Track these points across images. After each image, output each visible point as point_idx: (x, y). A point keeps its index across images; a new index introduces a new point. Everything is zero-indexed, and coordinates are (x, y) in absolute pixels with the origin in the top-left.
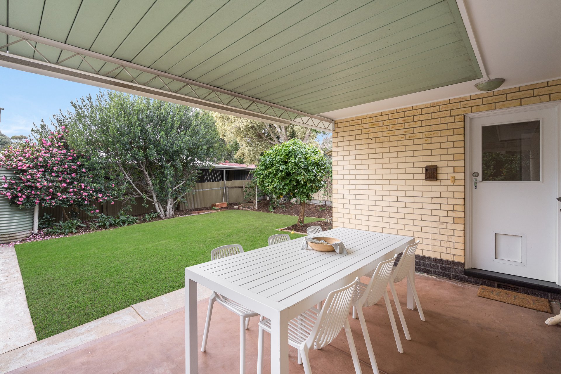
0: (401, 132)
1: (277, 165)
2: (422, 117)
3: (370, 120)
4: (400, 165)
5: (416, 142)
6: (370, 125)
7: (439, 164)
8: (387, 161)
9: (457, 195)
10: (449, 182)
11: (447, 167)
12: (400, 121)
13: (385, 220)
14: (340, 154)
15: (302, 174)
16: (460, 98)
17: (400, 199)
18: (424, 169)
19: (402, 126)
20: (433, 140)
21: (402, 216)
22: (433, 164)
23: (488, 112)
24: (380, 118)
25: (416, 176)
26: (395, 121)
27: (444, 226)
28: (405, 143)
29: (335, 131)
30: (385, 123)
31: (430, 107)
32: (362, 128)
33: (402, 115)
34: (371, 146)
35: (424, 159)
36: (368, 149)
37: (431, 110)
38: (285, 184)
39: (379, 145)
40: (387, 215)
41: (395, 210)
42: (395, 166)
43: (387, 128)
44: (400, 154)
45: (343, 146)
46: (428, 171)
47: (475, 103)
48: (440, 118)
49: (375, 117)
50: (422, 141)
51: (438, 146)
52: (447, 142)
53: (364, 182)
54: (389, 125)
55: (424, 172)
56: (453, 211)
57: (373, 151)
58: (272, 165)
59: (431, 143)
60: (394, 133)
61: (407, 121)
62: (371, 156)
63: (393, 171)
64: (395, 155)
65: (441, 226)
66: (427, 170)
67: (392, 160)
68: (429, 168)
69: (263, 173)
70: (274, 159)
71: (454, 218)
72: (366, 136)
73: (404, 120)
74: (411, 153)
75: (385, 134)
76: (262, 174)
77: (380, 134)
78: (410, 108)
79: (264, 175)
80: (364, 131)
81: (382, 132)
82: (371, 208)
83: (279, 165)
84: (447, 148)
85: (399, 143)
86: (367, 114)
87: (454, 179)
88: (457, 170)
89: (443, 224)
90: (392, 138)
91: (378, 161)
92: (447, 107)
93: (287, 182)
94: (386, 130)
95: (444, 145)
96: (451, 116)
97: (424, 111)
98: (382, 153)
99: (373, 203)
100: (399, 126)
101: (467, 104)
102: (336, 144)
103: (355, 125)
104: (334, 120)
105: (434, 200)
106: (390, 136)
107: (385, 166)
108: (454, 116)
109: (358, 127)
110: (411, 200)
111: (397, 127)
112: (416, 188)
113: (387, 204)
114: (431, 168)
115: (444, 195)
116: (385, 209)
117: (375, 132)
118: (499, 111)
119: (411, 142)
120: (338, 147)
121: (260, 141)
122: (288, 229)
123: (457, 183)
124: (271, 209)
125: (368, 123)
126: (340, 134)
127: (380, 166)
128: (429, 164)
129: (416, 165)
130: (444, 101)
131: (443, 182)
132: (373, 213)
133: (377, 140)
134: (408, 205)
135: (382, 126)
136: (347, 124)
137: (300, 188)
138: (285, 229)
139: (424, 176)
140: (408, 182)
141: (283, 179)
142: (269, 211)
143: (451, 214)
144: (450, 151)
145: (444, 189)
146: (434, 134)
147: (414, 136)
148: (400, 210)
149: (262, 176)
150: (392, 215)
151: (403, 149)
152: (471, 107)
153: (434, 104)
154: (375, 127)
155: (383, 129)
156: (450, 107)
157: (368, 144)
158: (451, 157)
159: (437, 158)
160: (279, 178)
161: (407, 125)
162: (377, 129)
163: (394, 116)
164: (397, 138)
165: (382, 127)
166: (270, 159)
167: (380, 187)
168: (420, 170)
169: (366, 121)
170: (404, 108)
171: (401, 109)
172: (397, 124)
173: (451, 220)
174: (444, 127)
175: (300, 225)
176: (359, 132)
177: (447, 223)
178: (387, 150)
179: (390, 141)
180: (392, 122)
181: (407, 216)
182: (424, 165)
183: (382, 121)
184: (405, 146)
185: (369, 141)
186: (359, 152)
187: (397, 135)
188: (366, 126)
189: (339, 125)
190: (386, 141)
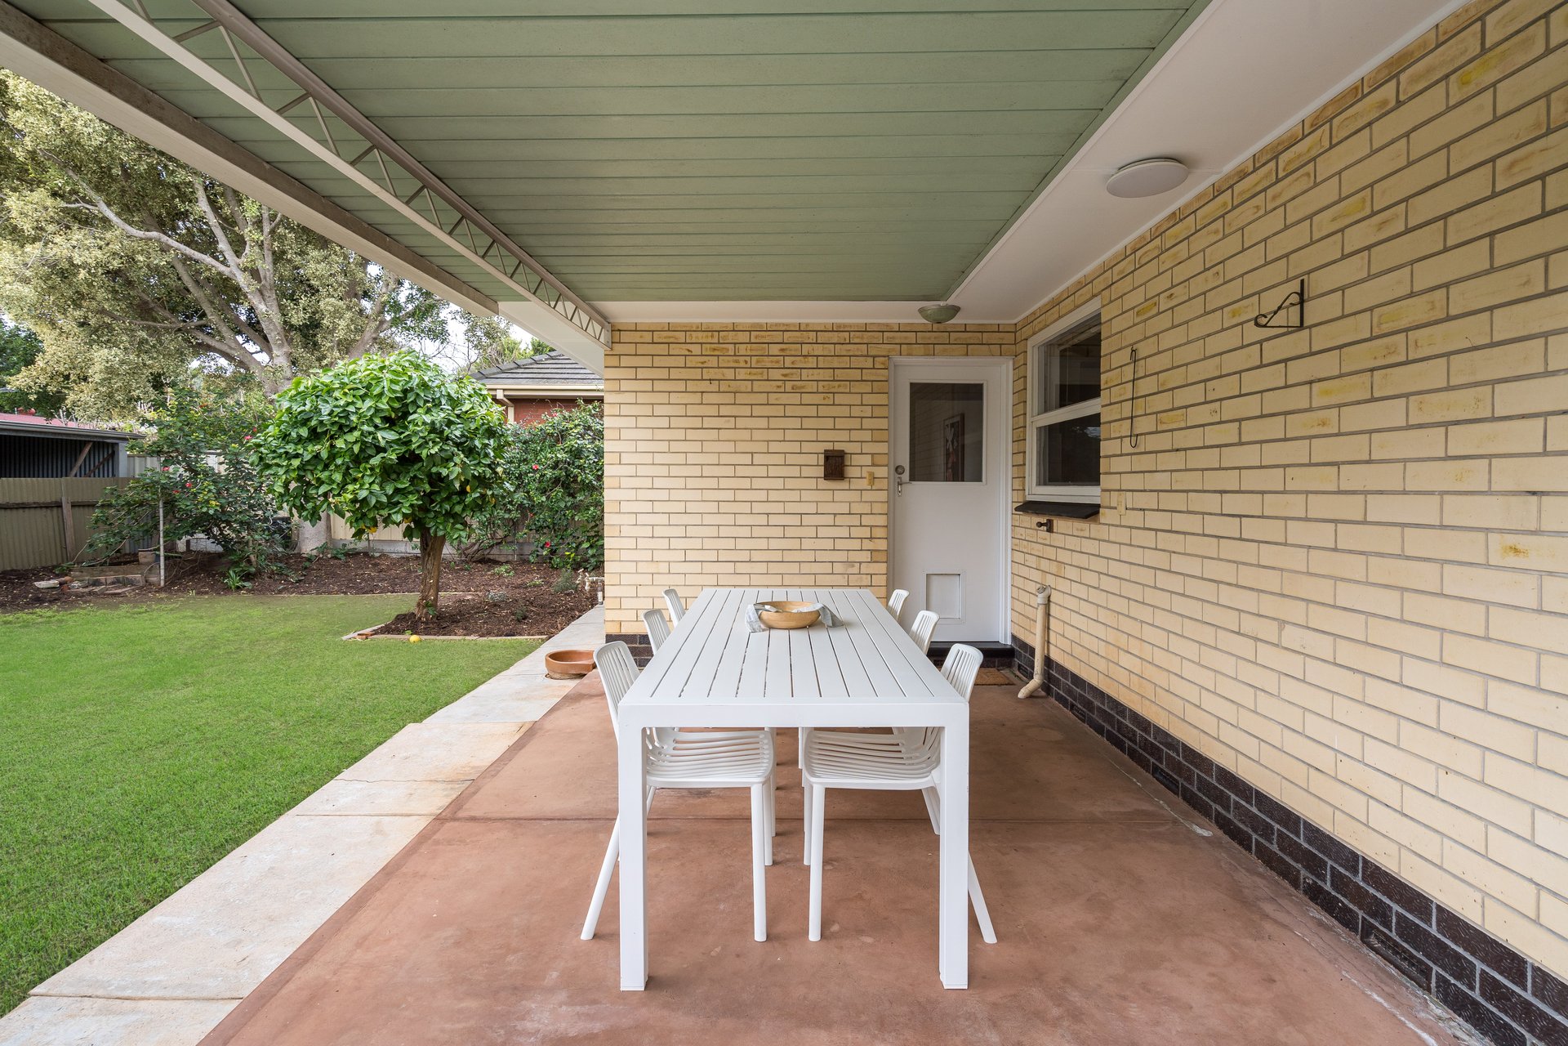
0: (776, 374)
1: (365, 428)
2: (818, 349)
3: (707, 336)
4: (774, 447)
5: (807, 399)
6: (707, 349)
7: (848, 448)
8: (746, 435)
9: (878, 508)
10: (864, 484)
11: (862, 454)
12: (775, 349)
13: (741, 568)
14: (625, 410)
15: (457, 460)
16: (883, 324)
17: (773, 520)
18: (822, 457)
19: (777, 362)
20: (839, 399)
21: (777, 556)
22: (838, 447)
23: (922, 359)
24: (731, 337)
25: (806, 471)
26: (764, 349)
27: (855, 570)
28: (784, 398)
29: (612, 349)
30: (742, 349)
31: (833, 331)
32: (687, 353)
33: (778, 337)
34: (707, 398)
35: (823, 435)
36: (702, 404)
37: (835, 337)
38: (397, 491)
39: (729, 398)
40: (745, 556)
41: (763, 544)
42: (763, 447)
43: (746, 362)
44: (774, 423)
45: (636, 392)
46: (830, 461)
47: (906, 338)
48: (850, 356)
49: (719, 331)
50: (817, 399)
51: (845, 411)
52: (862, 405)
53: (691, 483)
54: (751, 356)
55: (822, 462)
56: (871, 538)
57: (713, 411)
58: (344, 428)
59: (834, 405)
60: (762, 374)
61: (788, 353)
62: (708, 422)
63: (758, 459)
64: (763, 423)
65: (851, 571)
66: (827, 458)
67: (757, 435)
68: (830, 454)
69: (300, 452)
70: (351, 409)
71: (871, 551)
72: (697, 374)
73: (782, 350)
74: (796, 423)
75: (742, 374)
76: (297, 456)
77: (729, 374)
78: (794, 325)
79: (307, 457)
80: (691, 361)
81: (735, 368)
82: (708, 544)
83: (372, 429)
84: (862, 418)
85: (773, 398)
86: (699, 321)
87: (873, 478)
88: (878, 459)
89: (853, 566)
90: (757, 386)
91: (724, 434)
92: (862, 338)
93: (404, 484)
94: (742, 364)
95: (856, 411)
96: (867, 356)
97: (822, 337)
98: (735, 417)
99: (713, 532)
100: (772, 362)
101: (893, 338)
102: (614, 386)
103: (669, 343)
104: (611, 321)
105: (839, 520)
106: (752, 380)
107: (741, 447)
108: (874, 357)
109: (675, 349)
110: (796, 520)
111: (767, 361)
112: (806, 496)
113: (746, 532)
114: (836, 454)
115: (856, 508)
116: (741, 544)
117: (719, 368)
118: (937, 359)
119: (796, 398)
120: (620, 391)
121: (153, 331)
122: (387, 630)
123: (878, 484)
124: (233, 579)
125: (701, 343)
126: (625, 361)
127: (730, 447)
128: (829, 446)
129: (807, 447)
130: (858, 325)
131: (856, 484)
132: (713, 556)
133: (724, 386)
134: (790, 532)
135: (735, 355)
136: (648, 337)
137: (443, 500)
138: (376, 632)
139: (821, 471)
140: (790, 483)
141: (387, 472)
142: (227, 589)
143: (868, 545)
144: (867, 423)
145: (855, 496)
146: (839, 386)
147: (803, 387)
148: (774, 544)
149: (296, 463)
150: (756, 556)
151: (779, 411)
152: (901, 344)
153: (840, 327)
154: (718, 356)
155: (737, 361)
156: (866, 337)
157: (702, 392)
158: (867, 435)
159: (844, 436)
160: (372, 469)
161: (788, 361)
162: (723, 361)
163: (763, 337)
164: (767, 386)
165: (735, 358)
166: (336, 406)
167: (729, 495)
168: (813, 459)
169: (697, 337)
170: (784, 324)
171: (776, 325)
172: (768, 356)
173: (866, 556)
174: (856, 374)
175: (427, 613)
176: (680, 361)
177: (860, 563)
178: (747, 411)
179: (752, 392)
180: (757, 350)
181: (788, 556)
182: (822, 447)
183: (735, 344)
184: (785, 405)
185: (704, 386)
186: (680, 410)
187: (768, 380)
188: (696, 349)
189: (625, 337)
190: (743, 389)
